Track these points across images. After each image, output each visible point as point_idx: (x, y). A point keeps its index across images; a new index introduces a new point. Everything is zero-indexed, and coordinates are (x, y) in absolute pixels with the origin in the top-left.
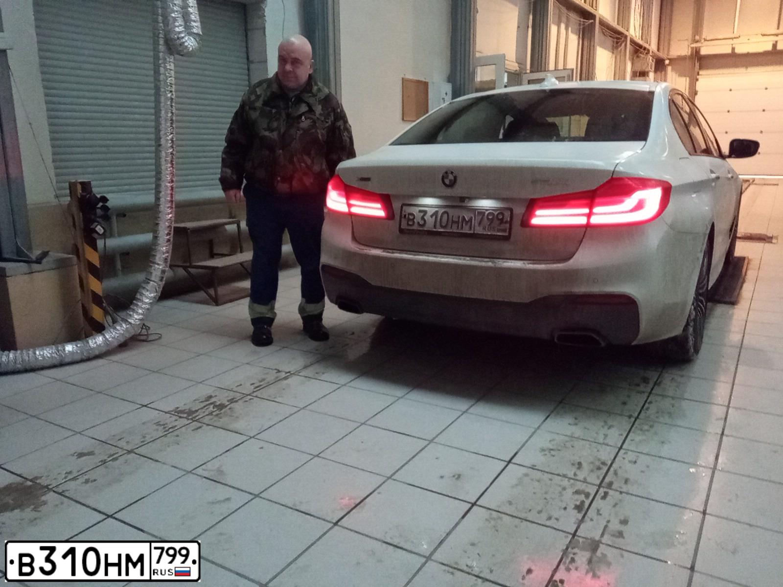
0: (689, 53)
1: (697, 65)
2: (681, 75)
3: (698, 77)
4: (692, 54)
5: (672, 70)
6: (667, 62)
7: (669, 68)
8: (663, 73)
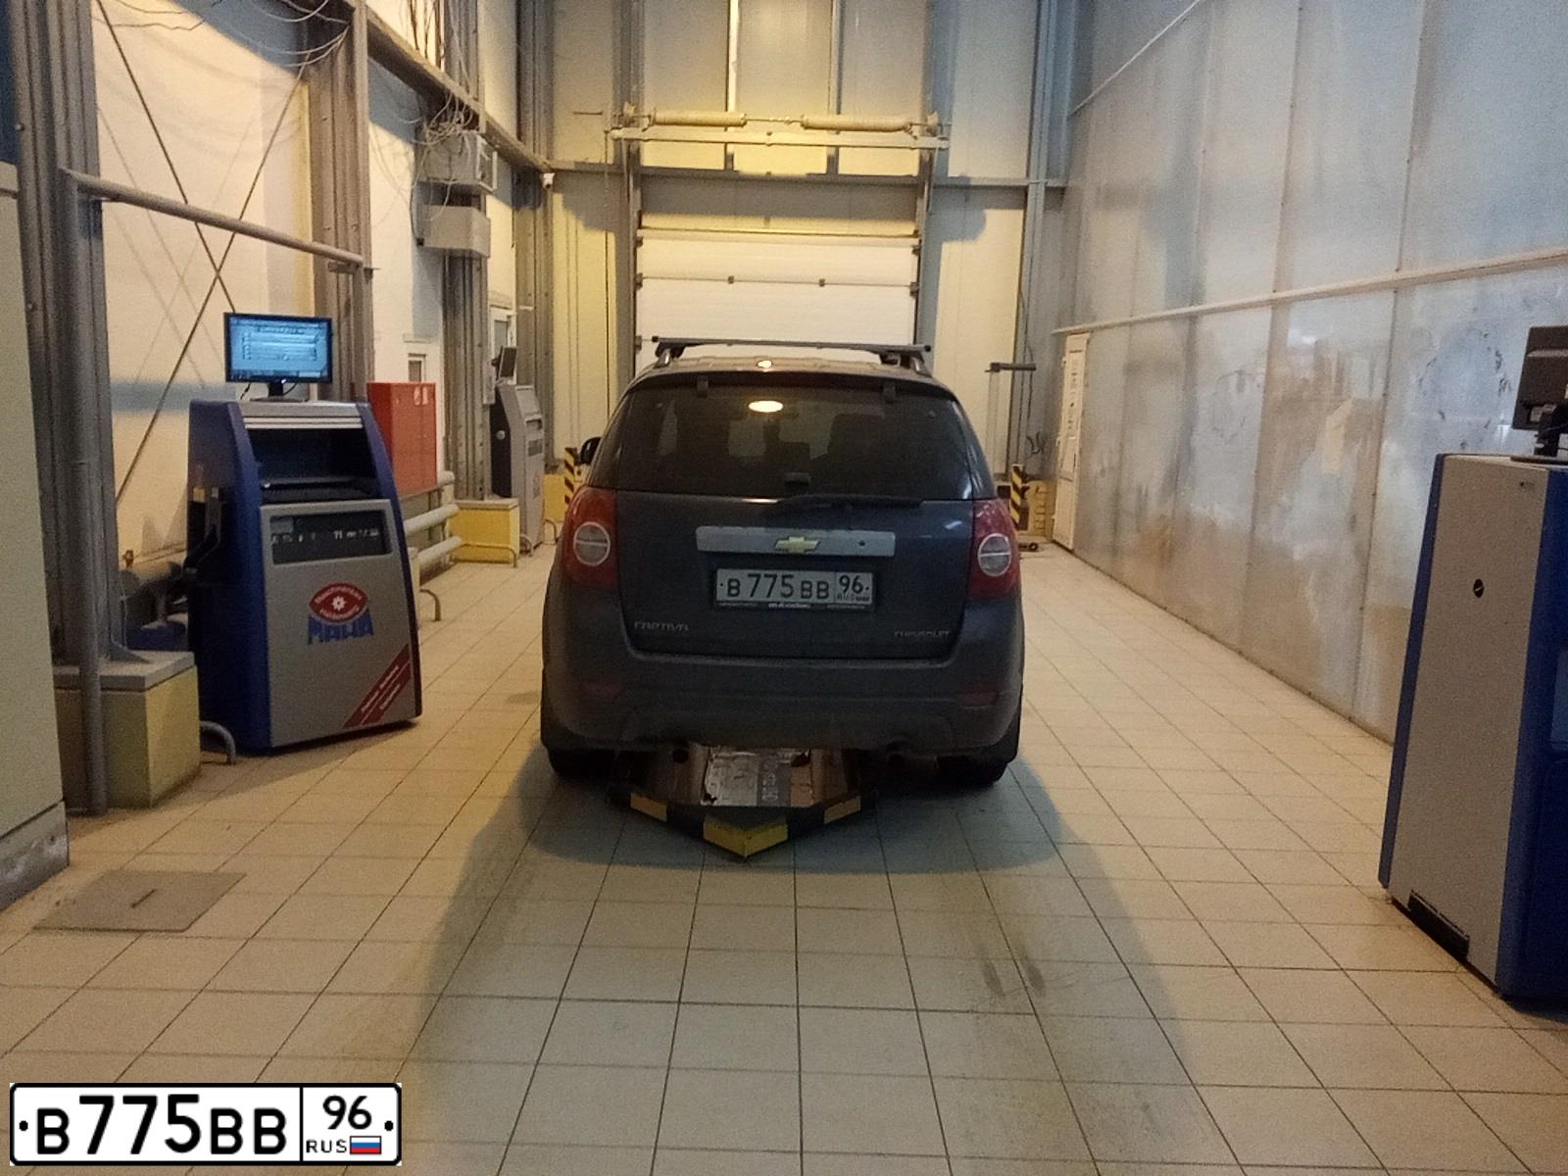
0: (610, 161)
1: (636, 196)
2: (591, 224)
3: (640, 233)
4: (618, 164)
5: (566, 205)
6: (548, 178)
7: (557, 199)
8: (539, 211)
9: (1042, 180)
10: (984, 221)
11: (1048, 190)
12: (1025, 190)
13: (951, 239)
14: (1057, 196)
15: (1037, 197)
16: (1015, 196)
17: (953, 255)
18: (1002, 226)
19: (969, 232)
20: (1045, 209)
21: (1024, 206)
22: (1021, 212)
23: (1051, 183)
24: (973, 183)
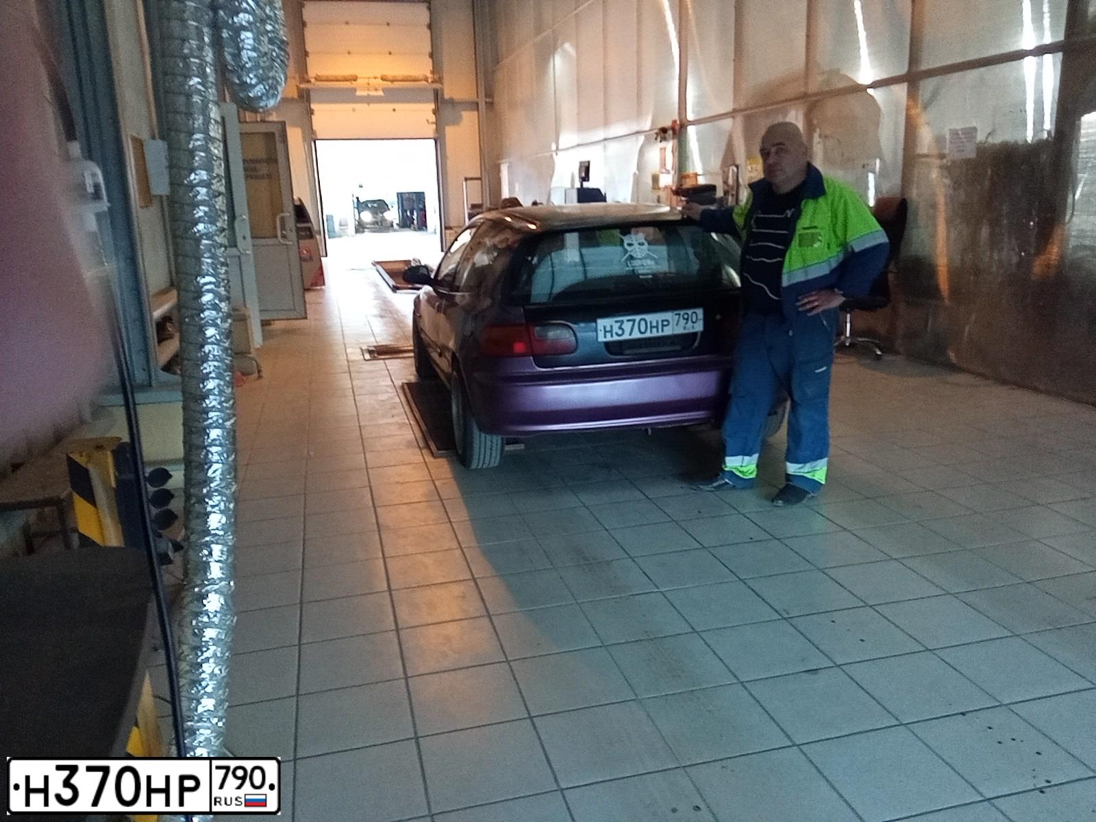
0: (296, 95)
9: (484, 98)
10: (461, 116)
11: (486, 102)
12: (477, 104)
13: (448, 125)
14: (490, 105)
15: (482, 106)
16: (475, 106)
17: (450, 131)
18: (469, 119)
19: (456, 121)
20: (486, 112)
21: (478, 110)
22: (476, 113)
23: (488, 100)
24: (457, 100)
